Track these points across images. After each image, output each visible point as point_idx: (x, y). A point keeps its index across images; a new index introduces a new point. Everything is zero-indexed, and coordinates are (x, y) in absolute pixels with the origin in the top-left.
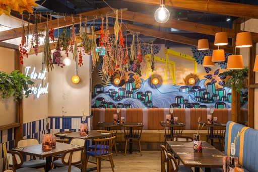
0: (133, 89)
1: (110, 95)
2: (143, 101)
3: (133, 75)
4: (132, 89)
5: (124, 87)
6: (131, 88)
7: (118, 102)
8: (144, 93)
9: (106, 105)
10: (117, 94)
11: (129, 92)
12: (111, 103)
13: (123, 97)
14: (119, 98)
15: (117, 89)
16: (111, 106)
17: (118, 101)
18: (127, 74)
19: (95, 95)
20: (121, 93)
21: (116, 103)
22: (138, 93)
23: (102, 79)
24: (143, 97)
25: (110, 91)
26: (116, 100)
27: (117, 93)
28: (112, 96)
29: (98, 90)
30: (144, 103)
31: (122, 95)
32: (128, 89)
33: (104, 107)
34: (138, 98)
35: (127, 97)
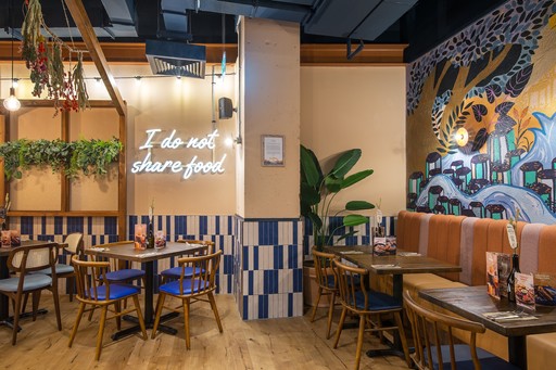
0: (511, 155)
1: (454, 180)
2: (545, 197)
3: (510, 105)
4: (508, 156)
5: (484, 151)
6: (504, 151)
7: (470, 200)
8: (547, 166)
9: (445, 205)
10: (469, 175)
11: (499, 168)
12: (456, 202)
13: (484, 182)
14: (474, 186)
15: (467, 160)
16: (456, 208)
17: (470, 194)
18: (491, 108)
19: (428, 181)
20: (477, 171)
21: (466, 201)
22: (528, 167)
23: (439, 137)
24: (544, 181)
25: (454, 168)
26: (467, 193)
27: (469, 171)
28: (458, 182)
29: (432, 166)
30: (548, 203)
31: (480, 177)
32: (497, 158)
33: (443, 211)
34: (527, 187)
35: (492, 183)
